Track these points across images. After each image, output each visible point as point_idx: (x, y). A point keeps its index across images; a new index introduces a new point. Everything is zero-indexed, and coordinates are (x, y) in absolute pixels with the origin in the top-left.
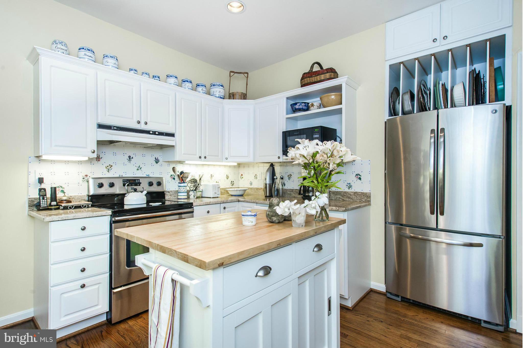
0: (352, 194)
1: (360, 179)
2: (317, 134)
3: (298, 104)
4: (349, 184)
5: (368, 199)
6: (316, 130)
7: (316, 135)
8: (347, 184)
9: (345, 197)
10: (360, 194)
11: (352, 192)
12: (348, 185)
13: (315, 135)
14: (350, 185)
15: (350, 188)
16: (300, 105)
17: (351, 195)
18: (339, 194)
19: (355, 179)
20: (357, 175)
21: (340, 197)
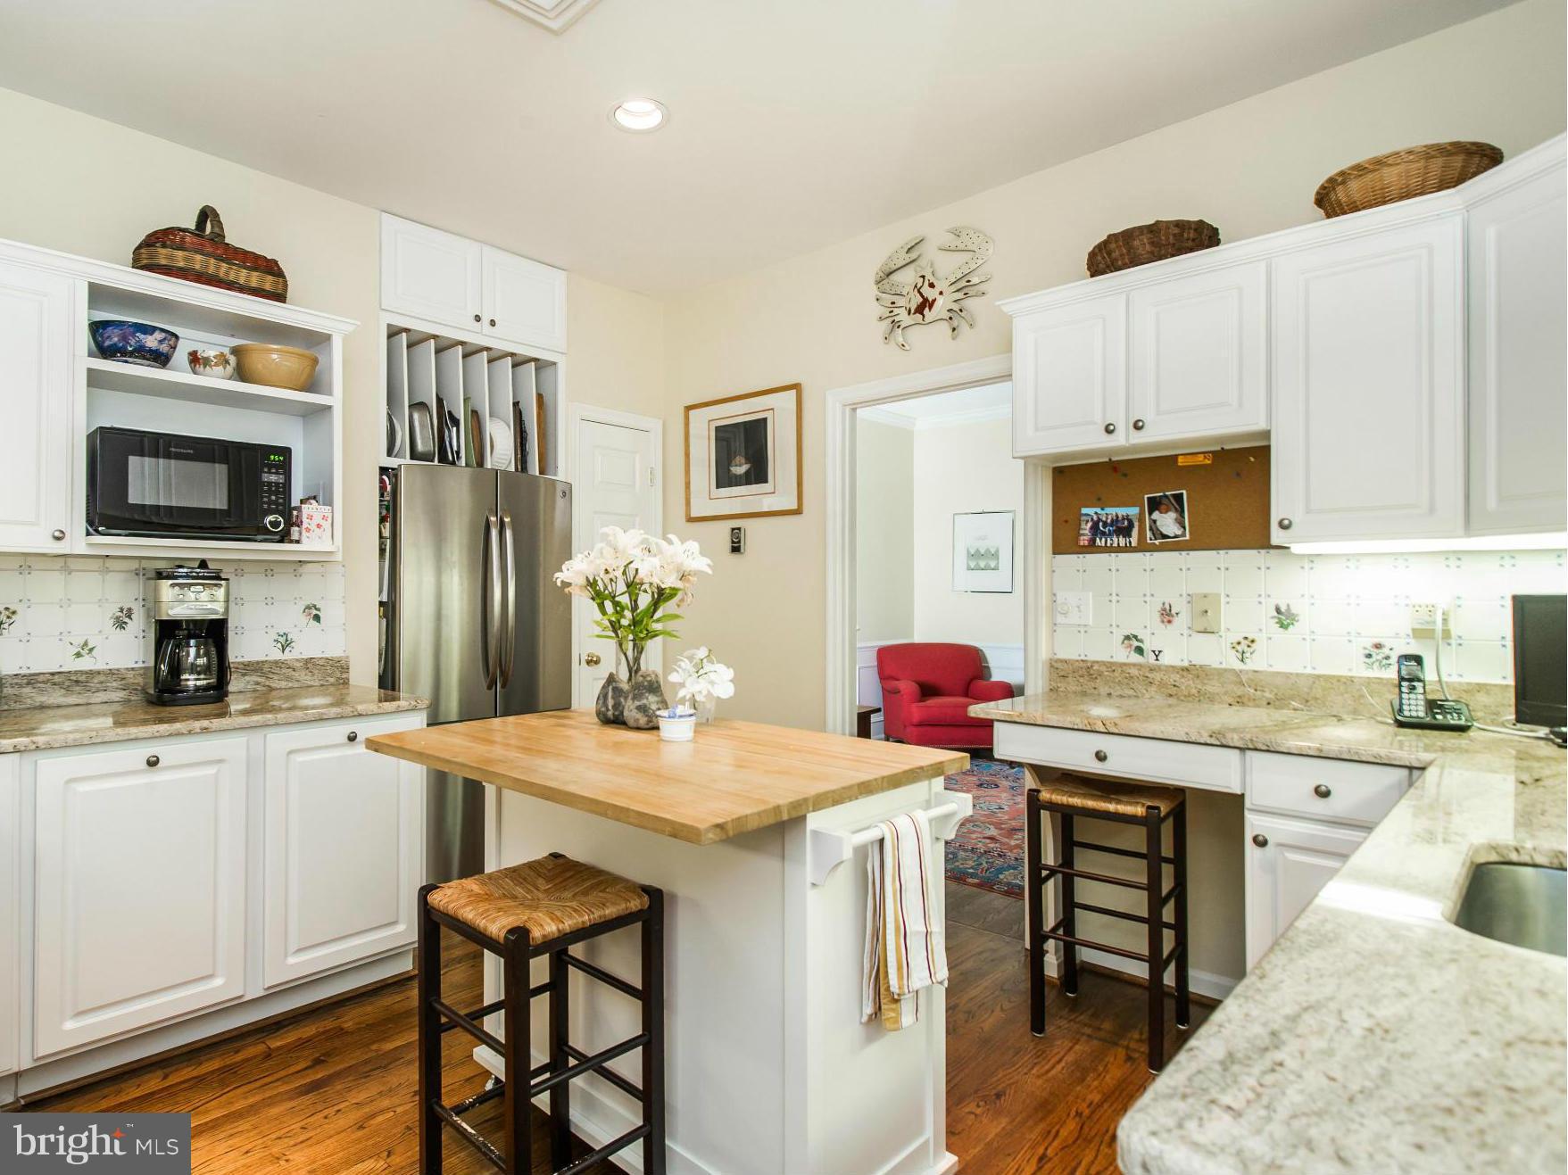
0: (298, 665)
1: (317, 618)
2: (277, 473)
3: (158, 335)
4: (285, 637)
5: (344, 676)
6: (272, 457)
7: (273, 473)
8: (276, 637)
9: (275, 677)
10: (321, 663)
11: (297, 660)
12: (281, 639)
13: (270, 472)
14: (287, 641)
15: (288, 649)
16: (165, 339)
17: (294, 670)
18: (255, 671)
19: (303, 619)
20: (308, 607)
21: (259, 679)
